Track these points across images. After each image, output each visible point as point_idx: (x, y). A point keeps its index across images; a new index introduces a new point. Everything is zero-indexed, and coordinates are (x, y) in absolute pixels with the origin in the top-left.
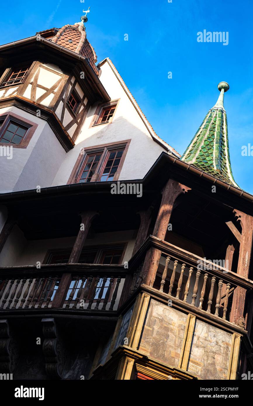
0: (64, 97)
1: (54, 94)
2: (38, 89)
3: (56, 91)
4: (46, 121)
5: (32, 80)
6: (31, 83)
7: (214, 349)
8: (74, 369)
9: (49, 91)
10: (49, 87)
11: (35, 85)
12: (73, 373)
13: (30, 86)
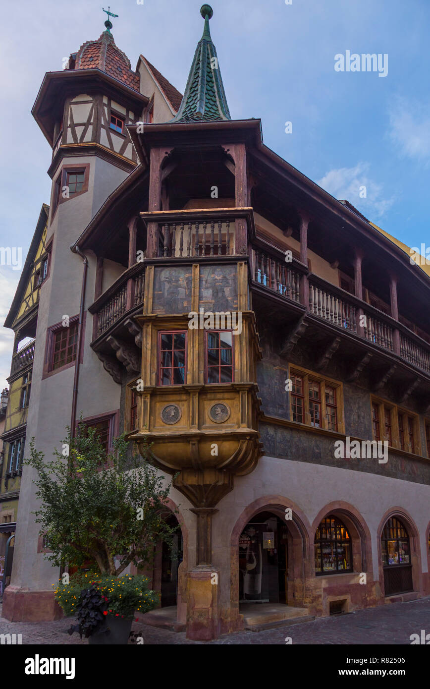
0: (103, 123)
1: (92, 125)
2: (77, 128)
3: (92, 121)
4: (95, 155)
5: (69, 123)
6: (70, 126)
9: (86, 125)
11: (73, 126)
13: (69, 130)
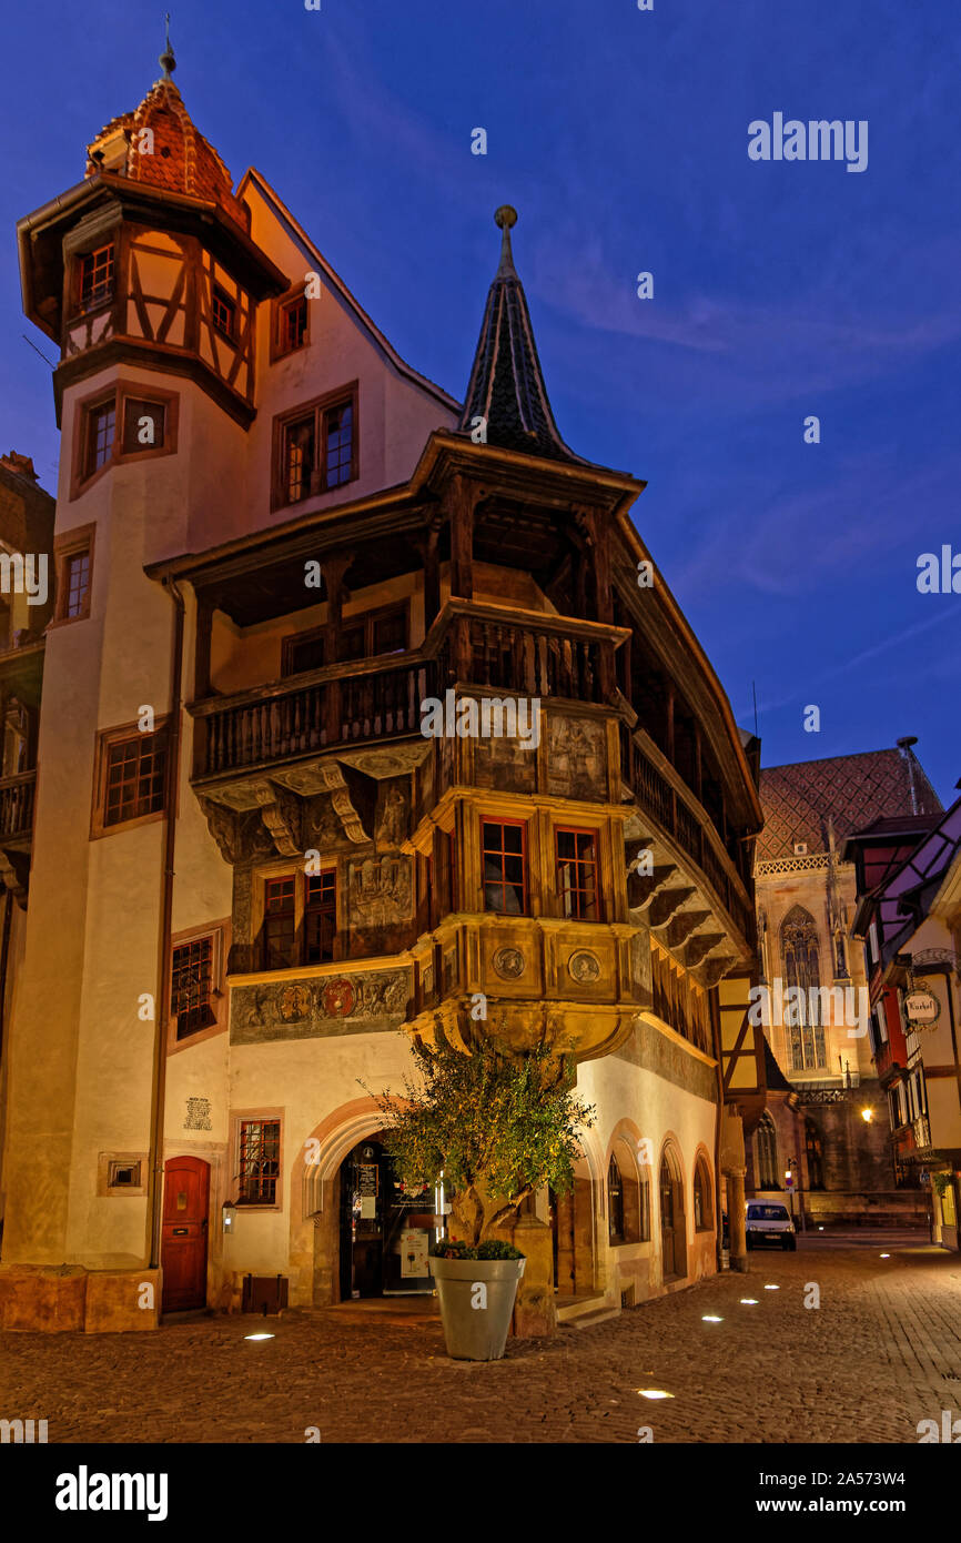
0: (203, 311)
1: (183, 309)
3: (183, 301)
4: (192, 379)
5: (130, 289)
6: (132, 297)
7: (582, 752)
8: (386, 823)
9: (171, 306)
10: (168, 296)
11: (142, 300)
12: (388, 829)
13: (131, 305)
